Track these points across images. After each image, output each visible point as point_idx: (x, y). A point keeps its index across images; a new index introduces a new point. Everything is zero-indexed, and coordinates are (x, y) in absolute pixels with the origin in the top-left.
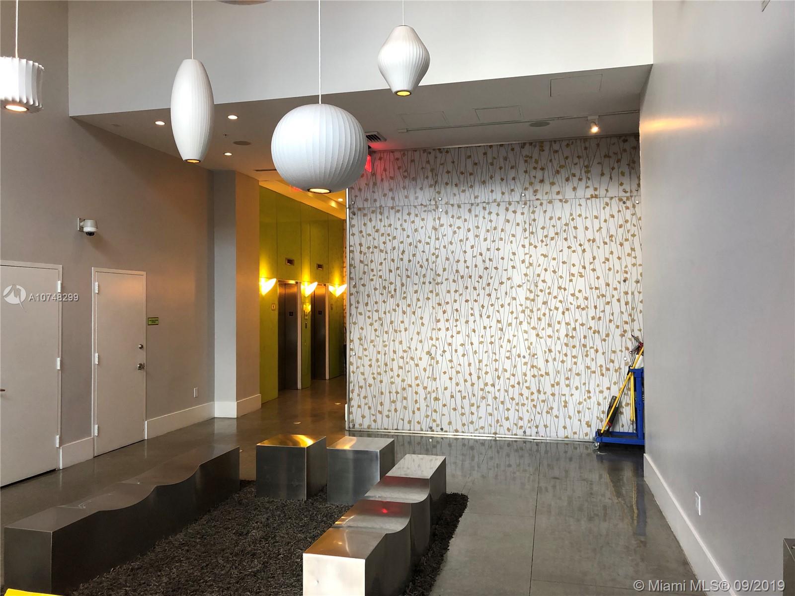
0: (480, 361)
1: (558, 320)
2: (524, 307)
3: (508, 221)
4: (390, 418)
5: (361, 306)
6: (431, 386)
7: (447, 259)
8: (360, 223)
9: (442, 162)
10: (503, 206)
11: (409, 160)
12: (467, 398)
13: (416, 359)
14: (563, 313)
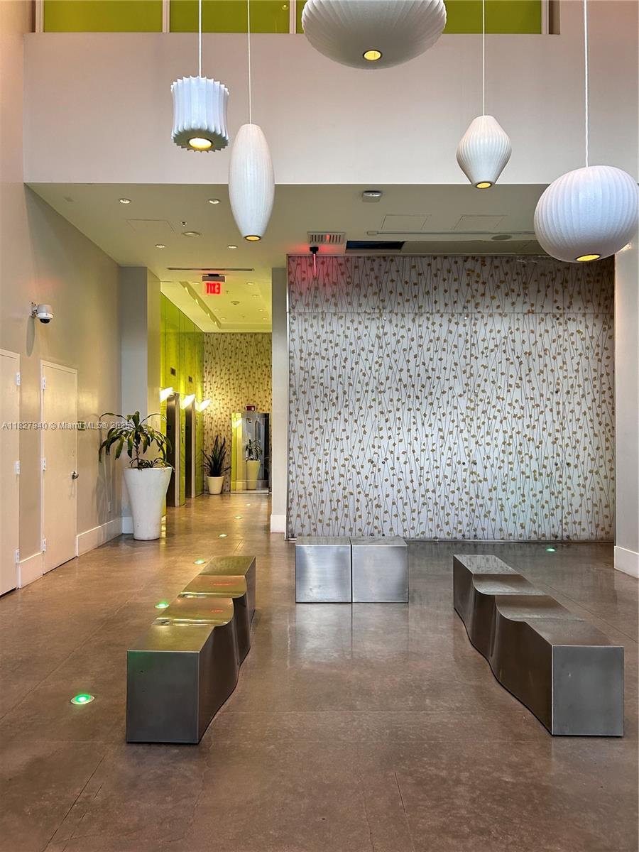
0: (422, 469)
1: (496, 428)
2: (464, 415)
3: (451, 332)
4: (331, 527)
5: (301, 414)
6: (373, 493)
7: (391, 368)
8: (300, 328)
9: (387, 270)
10: (446, 317)
11: (353, 267)
12: (409, 504)
13: (357, 467)
14: (501, 422)
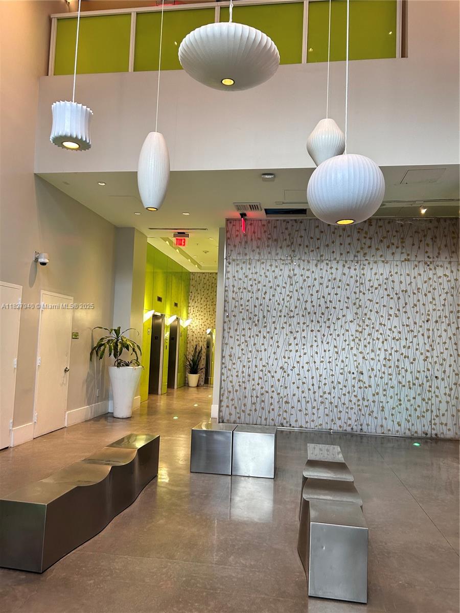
0: (321, 376)
1: (379, 347)
2: (354, 336)
3: (344, 274)
4: (251, 416)
5: (232, 332)
6: (283, 392)
7: (298, 300)
8: (233, 270)
9: (297, 229)
10: (341, 263)
11: (273, 227)
12: (310, 402)
13: (272, 372)
14: (383, 342)
